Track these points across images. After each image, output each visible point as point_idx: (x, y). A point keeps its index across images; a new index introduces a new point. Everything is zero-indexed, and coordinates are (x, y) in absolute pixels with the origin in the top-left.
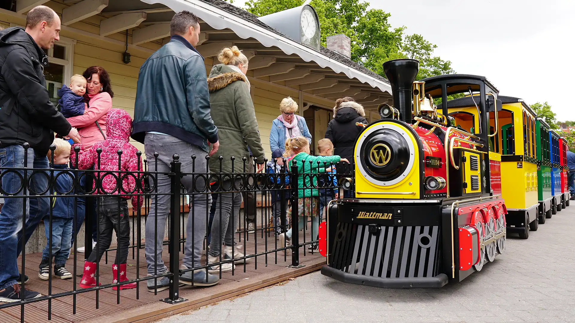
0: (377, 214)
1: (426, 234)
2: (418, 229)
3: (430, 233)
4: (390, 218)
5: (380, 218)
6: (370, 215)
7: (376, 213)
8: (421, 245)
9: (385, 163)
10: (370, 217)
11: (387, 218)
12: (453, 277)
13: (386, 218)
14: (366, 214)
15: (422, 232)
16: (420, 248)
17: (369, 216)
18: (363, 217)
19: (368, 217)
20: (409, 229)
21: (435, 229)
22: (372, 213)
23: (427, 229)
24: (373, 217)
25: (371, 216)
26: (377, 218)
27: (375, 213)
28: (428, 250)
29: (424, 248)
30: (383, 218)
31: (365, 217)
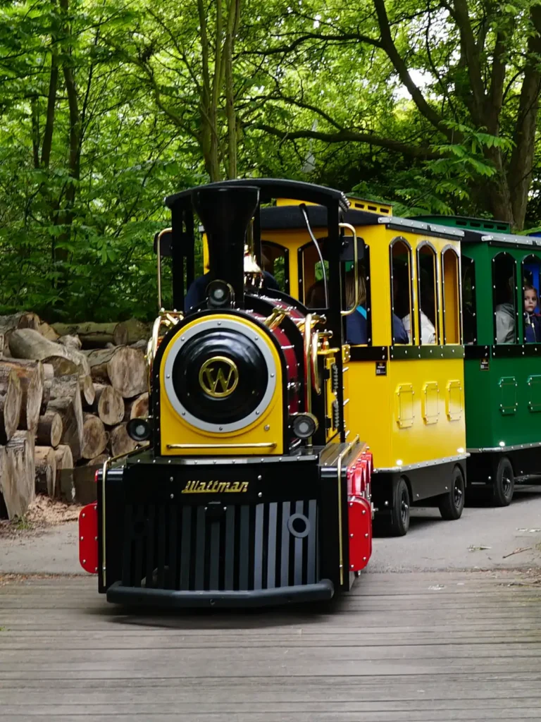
0: (221, 484)
1: (299, 515)
2: (286, 505)
3: (306, 513)
4: (245, 490)
5: (227, 490)
6: (208, 487)
7: (219, 483)
8: (295, 533)
9: (228, 392)
10: (208, 491)
11: (239, 490)
12: (342, 583)
13: (236, 490)
14: (199, 485)
15: (293, 511)
16: (292, 538)
17: (205, 488)
18: (195, 491)
19: (203, 491)
20: (273, 507)
21: (313, 504)
22: (211, 483)
23: (300, 504)
24: (213, 490)
25: (211, 488)
26: (222, 491)
27: (216, 483)
28: (305, 540)
29: (299, 537)
30: (232, 490)
31: (199, 491)
